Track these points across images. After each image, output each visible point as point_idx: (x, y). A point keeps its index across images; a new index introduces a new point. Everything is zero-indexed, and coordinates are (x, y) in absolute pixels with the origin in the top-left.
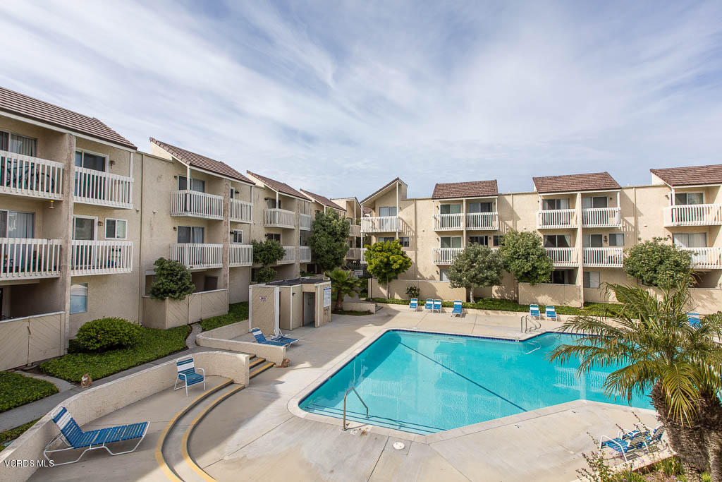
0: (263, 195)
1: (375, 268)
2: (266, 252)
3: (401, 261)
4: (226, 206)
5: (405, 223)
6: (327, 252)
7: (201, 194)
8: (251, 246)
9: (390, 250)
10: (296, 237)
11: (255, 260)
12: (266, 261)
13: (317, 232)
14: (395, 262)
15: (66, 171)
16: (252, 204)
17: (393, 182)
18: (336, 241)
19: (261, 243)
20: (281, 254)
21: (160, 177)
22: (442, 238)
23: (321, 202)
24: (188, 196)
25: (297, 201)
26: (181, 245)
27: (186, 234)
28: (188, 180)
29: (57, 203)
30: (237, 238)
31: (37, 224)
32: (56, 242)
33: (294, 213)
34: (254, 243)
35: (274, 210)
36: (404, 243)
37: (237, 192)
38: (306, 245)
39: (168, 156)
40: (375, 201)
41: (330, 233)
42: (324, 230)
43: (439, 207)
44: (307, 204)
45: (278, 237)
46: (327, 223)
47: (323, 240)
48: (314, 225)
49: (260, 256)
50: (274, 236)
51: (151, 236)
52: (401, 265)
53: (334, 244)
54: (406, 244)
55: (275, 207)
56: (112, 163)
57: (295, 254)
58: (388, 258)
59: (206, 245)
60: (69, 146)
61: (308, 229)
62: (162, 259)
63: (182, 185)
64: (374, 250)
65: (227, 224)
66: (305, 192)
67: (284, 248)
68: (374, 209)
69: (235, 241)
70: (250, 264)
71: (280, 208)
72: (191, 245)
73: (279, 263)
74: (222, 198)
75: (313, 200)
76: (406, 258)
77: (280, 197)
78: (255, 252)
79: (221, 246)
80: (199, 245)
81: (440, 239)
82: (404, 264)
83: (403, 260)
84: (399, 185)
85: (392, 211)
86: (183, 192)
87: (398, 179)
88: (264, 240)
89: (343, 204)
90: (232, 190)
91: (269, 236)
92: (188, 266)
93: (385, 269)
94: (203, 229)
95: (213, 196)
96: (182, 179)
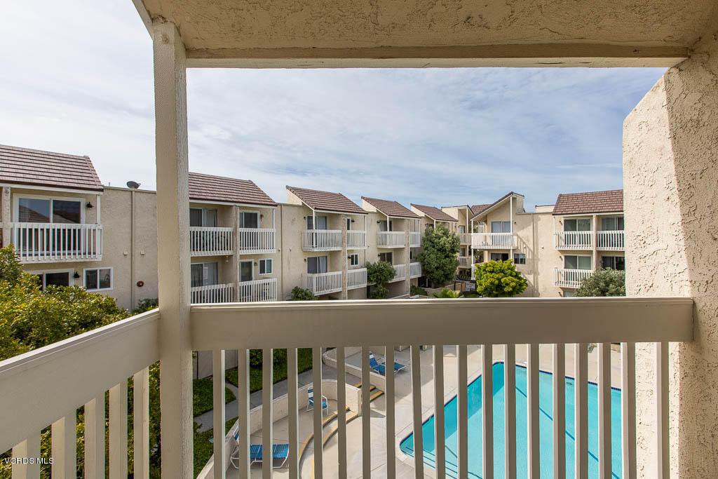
0: (375, 219)
1: (486, 289)
2: (378, 274)
3: (514, 284)
4: (343, 239)
5: (521, 239)
6: (437, 268)
7: (324, 231)
8: (365, 269)
9: (502, 271)
10: (406, 255)
11: (369, 280)
12: (379, 281)
13: (426, 249)
14: (507, 284)
15: (234, 233)
16: (366, 232)
17: (506, 196)
18: (445, 257)
19: (375, 263)
20: (392, 274)
21: (293, 220)
22: (565, 257)
23: (433, 215)
24: (314, 235)
25: (406, 222)
26: (310, 275)
27: (314, 264)
28: (314, 218)
29: (231, 256)
30: (353, 260)
31: (220, 270)
32: (230, 285)
33: (404, 233)
34: (368, 266)
35: (384, 232)
36: (519, 260)
37: (353, 221)
38: (416, 261)
39: (299, 202)
40: (487, 216)
41: (439, 250)
42: (434, 247)
43: (563, 222)
44: (417, 221)
45: (390, 260)
46: (436, 241)
47: (433, 258)
48: (423, 240)
49: (374, 277)
50: (387, 257)
51: (289, 269)
52: (514, 288)
53: (443, 261)
54: (523, 261)
55: (386, 230)
56: (261, 216)
57: (406, 270)
58: (499, 280)
59: (329, 274)
60: (236, 215)
61: (418, 245)
62: (296, 287)
63: (310, 226)
64: (484, 270)
65: (344, 254)
66: (416, 206)
67: (395, 267)
68: (486, 222)
69: (352, 264)
70: (365, 285)
71: (391, 230)
72: (316, 275)
73: (391, 281)
74: (340, 231)
75: (423, 216)
76: (520, 278)
77: (391, 218)
78: (369, 274)
79: (340, 273)
80: (323, 275)
81: (563, 258)
82: (518, 287)
83: (517, 283)
84: (513, 198)
85: (505, 226)
86: (311, 231)
87: (512, 193)
88: (377, 260)
90: (348, 220)
91: (382, 256)
92: (315, 293)
93: (497, 291)
94: (326, 257)
95: (333, 231)
96: (310, 218)
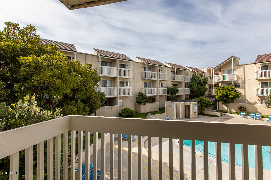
0: (171, 70)
1: (220, 97)
2: (172, 90)
3: (234, 94)
4: (157, 75)
5: (238, 76)
6: (197, 90)
7: (150, 72)
8: (166, 88)
9: (228, 89)
10: (184, 85)
11: (168, 93)
12: (172, 94)
13: (193, 82)
14: (231, 94)
15: (117, 69)
16: (166, 74)
17: (230, 58)
18: (201, 86)
19: (170, 87)
20: (177, 91)
21: (139, 68)
22: (262, 83)
23: (194, 70)
25: (184, 71)
26: (145, 88)
27: (146, 85)
29: (116, 78)
30: (162, 86)
31: (113, 83)
32: (116, 88)
33: (183, 76)
34: (167, 87)
35: (174, 75)
36: (237, 85)
37: (161, 70)
38: (188, 88)
39: (140, 61)
40: (221, 68)
41: (198, 83)
42: (196, 82)
43: (260, 67)
44: (188, 72)
45: (176, 85)
46: (197, 79)
47: (195, 86)
48: (191, 79)
49: (170, 92)
51: (137, 86)
52: (234, 96)
53: (200, 87)
54: (239, 86)
56: (127, 66)
57: (183, 91)
58: (227, 93)
59: (152, 88)
60: (118, 63)
61: (189, 81)
62: (140, 92)
63: (145, 70)
64: (219, 89)
65: (158, 81)
66: (188, 67)
67: (179, 89)
68: (220, 71)
69: (161, 87)
70: (166, 94)
71: (177, 74)
72: (147, 88)
73: (177, 94)
74: (156, 73)
75: (191, 70)
76: (237, 93)
77: (178, 70)
78: (168, 90)
79: (156, 88)
80: (150, 88)
81: (260, 83)
82: (236, 96)
83: (236, 94)
84: (234, 59)
85: (230, 71)
86: (145, 72)
87: (233, 56)
88: (171, 86)
89: (206, 70)
90: (159, 70)
91: (173, 85)
92: (146, 94)
93: (225, 98)
94: (151, 83)
95: (153, 72)
96: (145, 68)
